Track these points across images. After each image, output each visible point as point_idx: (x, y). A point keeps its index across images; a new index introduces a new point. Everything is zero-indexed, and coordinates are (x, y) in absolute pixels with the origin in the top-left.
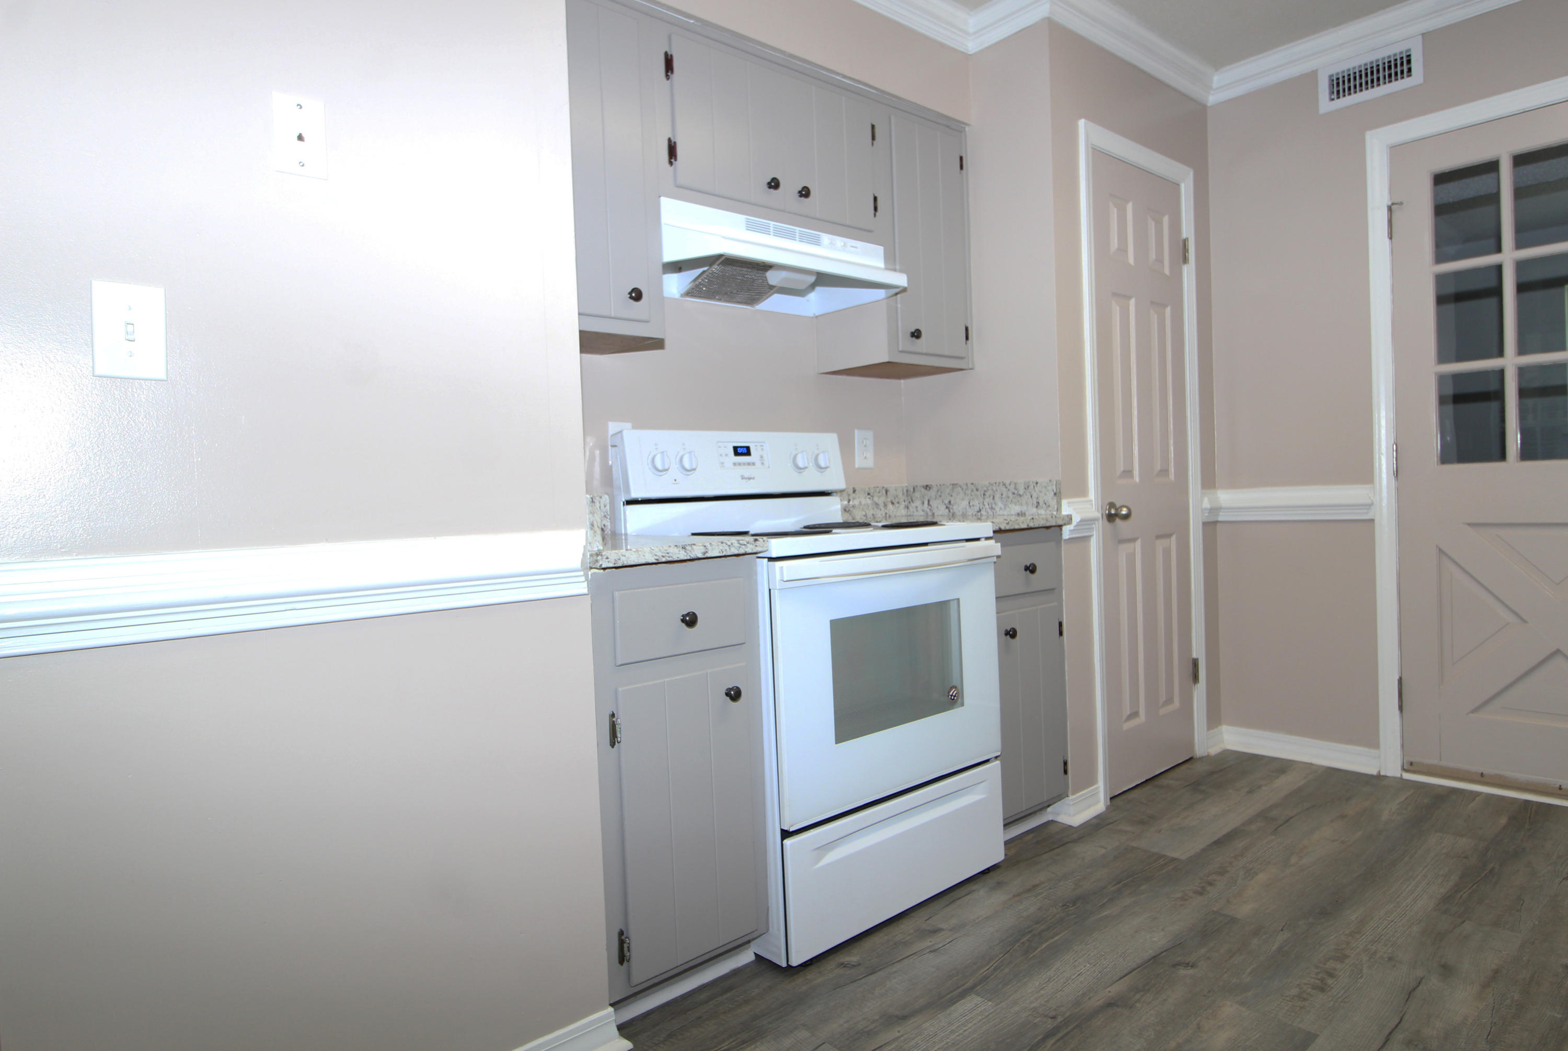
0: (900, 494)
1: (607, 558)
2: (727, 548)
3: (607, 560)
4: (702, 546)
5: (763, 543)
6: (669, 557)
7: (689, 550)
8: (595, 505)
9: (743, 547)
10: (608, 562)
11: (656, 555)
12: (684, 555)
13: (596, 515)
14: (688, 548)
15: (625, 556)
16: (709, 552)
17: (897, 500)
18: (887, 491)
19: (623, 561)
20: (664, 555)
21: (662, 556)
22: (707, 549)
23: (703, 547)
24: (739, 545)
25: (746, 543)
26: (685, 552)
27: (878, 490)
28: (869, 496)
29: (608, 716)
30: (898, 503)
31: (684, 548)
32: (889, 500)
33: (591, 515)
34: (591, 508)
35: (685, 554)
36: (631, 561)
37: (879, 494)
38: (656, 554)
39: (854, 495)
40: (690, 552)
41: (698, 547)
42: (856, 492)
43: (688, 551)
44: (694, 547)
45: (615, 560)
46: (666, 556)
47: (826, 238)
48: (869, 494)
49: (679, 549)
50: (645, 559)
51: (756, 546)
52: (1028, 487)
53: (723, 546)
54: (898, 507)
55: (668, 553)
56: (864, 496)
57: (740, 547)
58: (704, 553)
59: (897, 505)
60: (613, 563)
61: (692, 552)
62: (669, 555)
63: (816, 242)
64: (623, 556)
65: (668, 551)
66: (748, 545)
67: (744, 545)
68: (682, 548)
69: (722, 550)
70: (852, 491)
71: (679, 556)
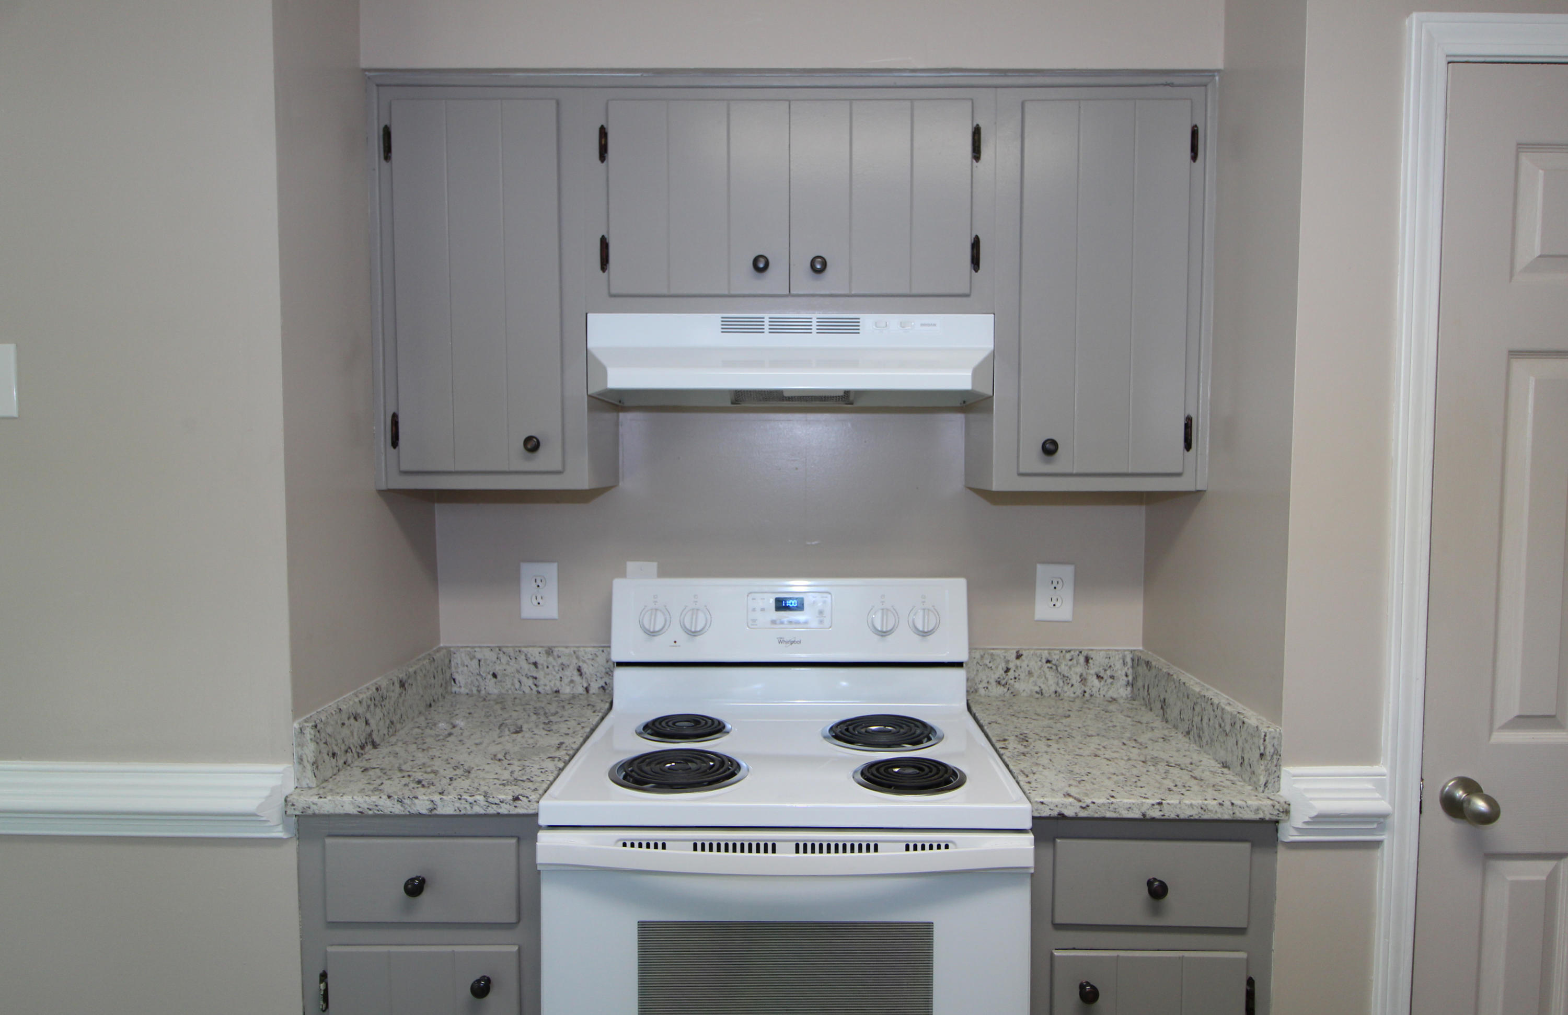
0: (1119, 665)
1: (293, 805)
2: (468, 806)
3: (293, 807)
4: (428, 800)
5: (529, 804)
6: (378, 811)
7: (407, 804)
8: (304, 737)
9: (493, 806)
10: (294, 809)
11: (359, 807)
12: (401, 811)
13: (305, 747)
14: (407, 801)
15: (316, 804)
16: (439, 809)
17: (1109, 673)
18: (1087, 660)
19: (313, 810)
20: (370, 807)
21: (368, 808)
22: (435, 804)
23: (429, 802)
24: (487, 804)
25: (498, 802)
26: (402, 806)
27: (1068, 656)
28: (1049, 665)
29: (319, 975)
30: (1112, 677)
31: (400, 801)
32: (1092, 671)
33: (300, 748)
34: (299, 740)
35: (402, 809)
36: (324, 811)
37: (1070, 663)
38: (360, 805)
39: (1018, 662)
40: (410, 806)
41: (421, 802)
42: (1023, 657)
43: (406, 806)
44: (416, 801)
45: (304, 808)
46: (373, 809)
47: (868, 321)
48: (1048, 661)
49: (393, 802)
50: (344, 810)
51: (516, 807)
52: (1235, 723)
53: (461, 804)
54: (1112, 683)
55: (376, 806)
56: (1040, 663)
57: (488, 806)
58: (431, 810)
59: (1110, 681)
60: (301, 811)
61: (413, 807)
62: (377, 808)
63: (853, 327)
64: (314, 804)
65: (376, 804)
66: (502, 805)
67: (496, 804)
68: (398, 801)
69: (458, 809)
70: (1014, 655)
71: (393, 810)
